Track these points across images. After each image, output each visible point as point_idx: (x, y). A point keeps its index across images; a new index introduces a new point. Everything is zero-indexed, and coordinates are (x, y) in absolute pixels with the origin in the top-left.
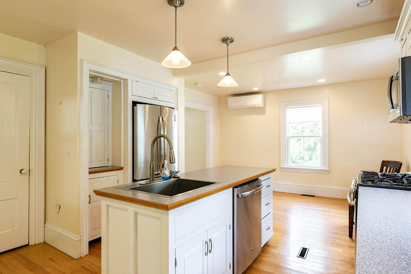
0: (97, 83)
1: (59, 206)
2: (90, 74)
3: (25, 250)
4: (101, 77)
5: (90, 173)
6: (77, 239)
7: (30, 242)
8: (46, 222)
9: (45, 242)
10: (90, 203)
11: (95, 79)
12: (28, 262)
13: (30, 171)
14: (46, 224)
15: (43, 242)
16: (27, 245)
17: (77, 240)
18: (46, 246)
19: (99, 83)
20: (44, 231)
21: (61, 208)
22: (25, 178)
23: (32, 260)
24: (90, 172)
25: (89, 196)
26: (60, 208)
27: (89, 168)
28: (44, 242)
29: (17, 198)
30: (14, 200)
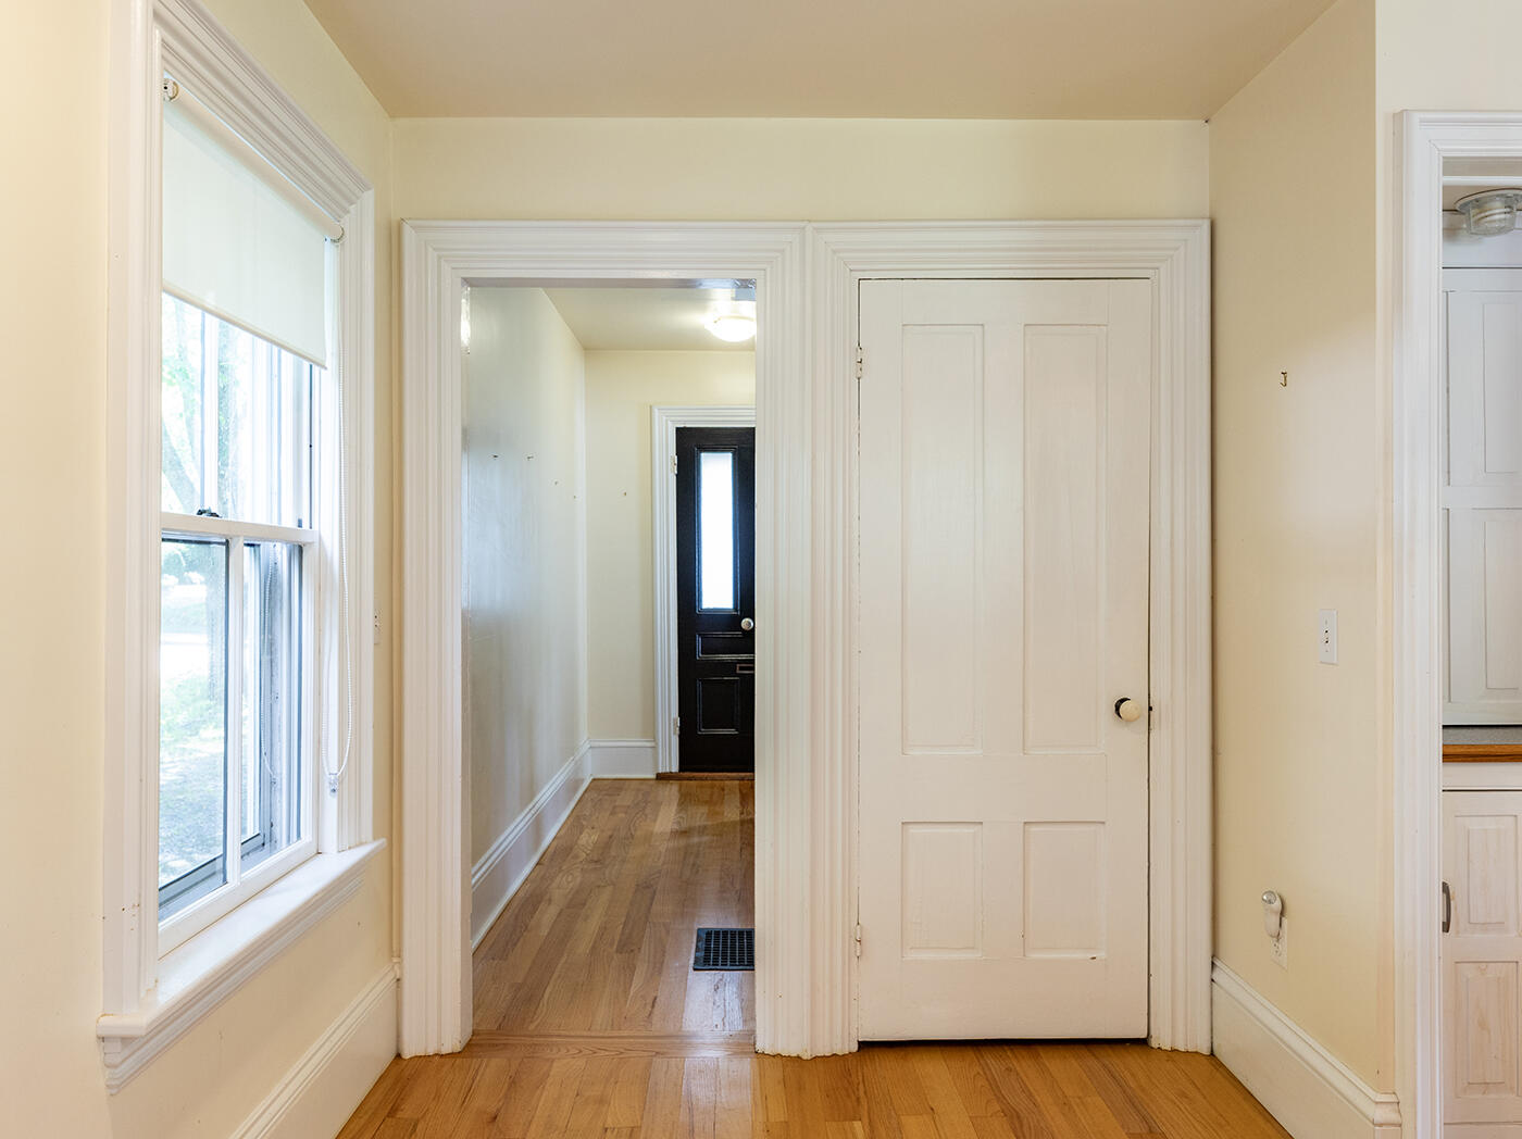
0: (1487, 233)
1: (1277, 905)
2: (1447, 189)
3: (1132, 1061)
4: (1510, 193)
5: (1449, 757)
6: (1380, 1114)
7: (1152, 1033)
8: (1217, 963)
9: (1215, 1053)
10: (1446, 927)
11: (1473, 212)
12: (1151, 1132)
13: (1150, 709)
14: (1217, 970)
15: (1206, 1051)
16: (1143, 1043)
17: (1378, 1119)
18: (1218, 1074)
19: (1501, 231)
20: (1212, 999)
21: (1287, 913)
22: (1133, 737)
23: (1164, 1129)
24: (1451, 751)
25: (1445, 888)
26: (1282, 914)
27: (1444, 727)
28: (1212, 1054)
29: (1103, 823)
30: (1093, 828)
